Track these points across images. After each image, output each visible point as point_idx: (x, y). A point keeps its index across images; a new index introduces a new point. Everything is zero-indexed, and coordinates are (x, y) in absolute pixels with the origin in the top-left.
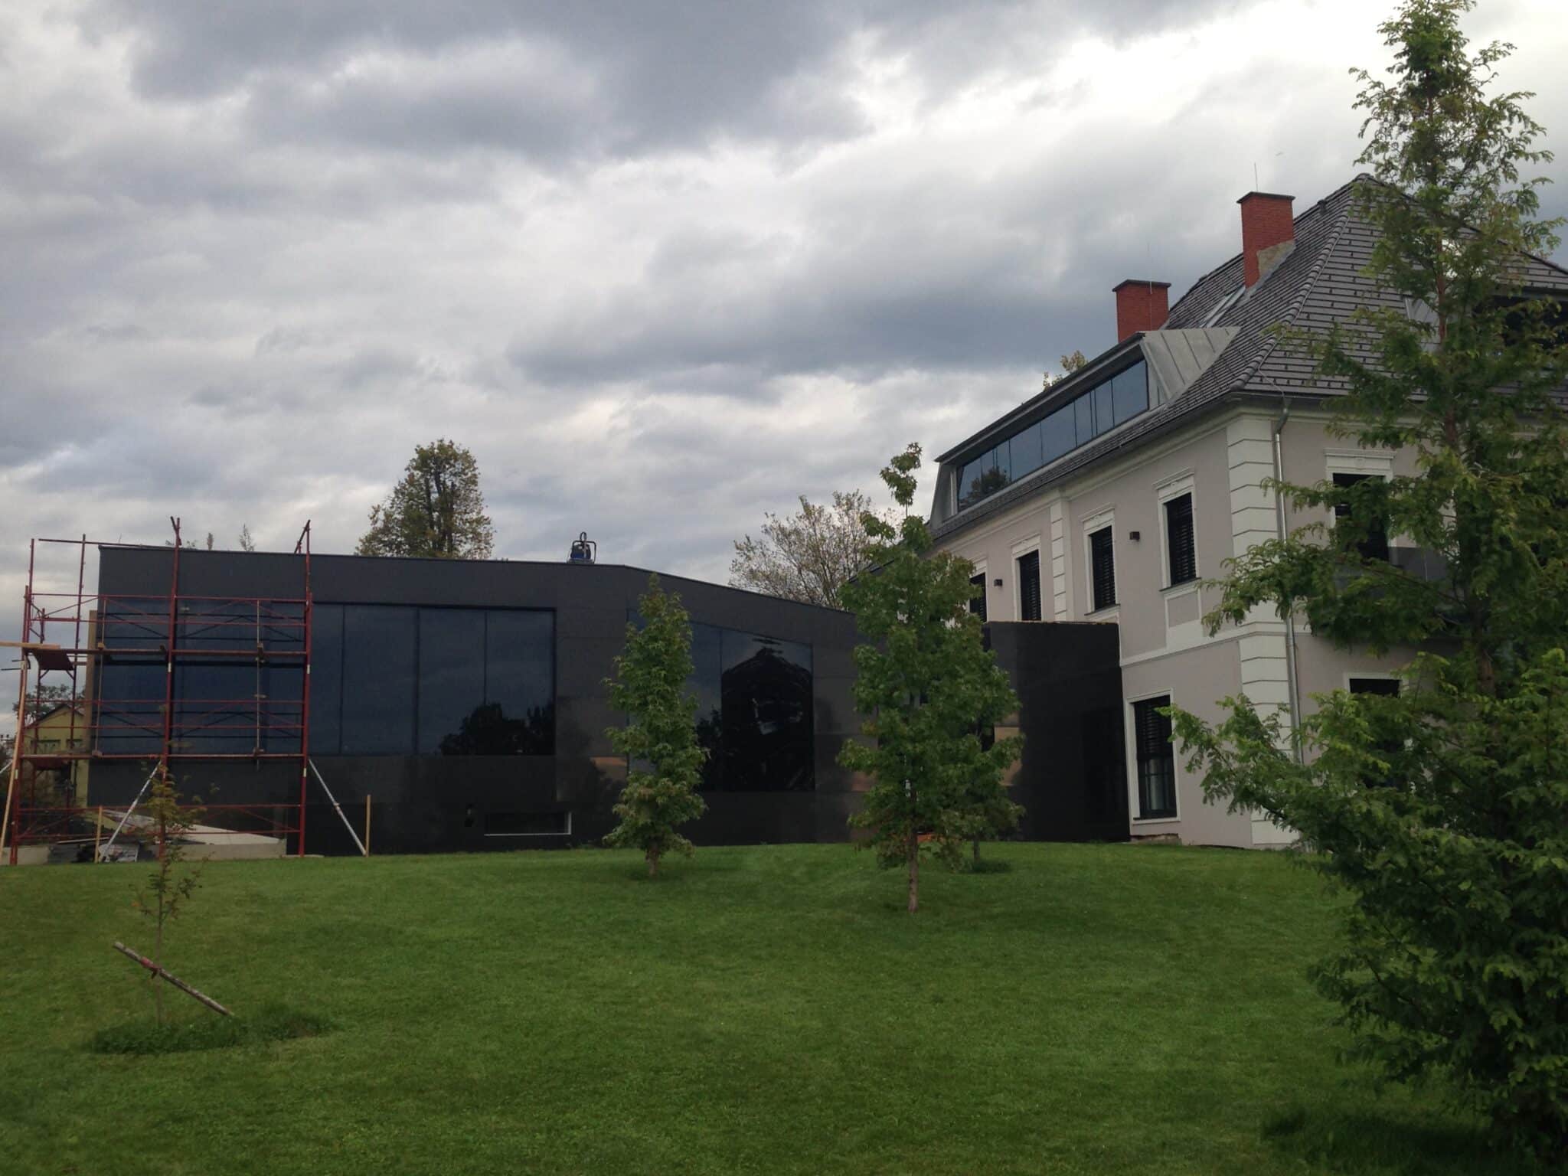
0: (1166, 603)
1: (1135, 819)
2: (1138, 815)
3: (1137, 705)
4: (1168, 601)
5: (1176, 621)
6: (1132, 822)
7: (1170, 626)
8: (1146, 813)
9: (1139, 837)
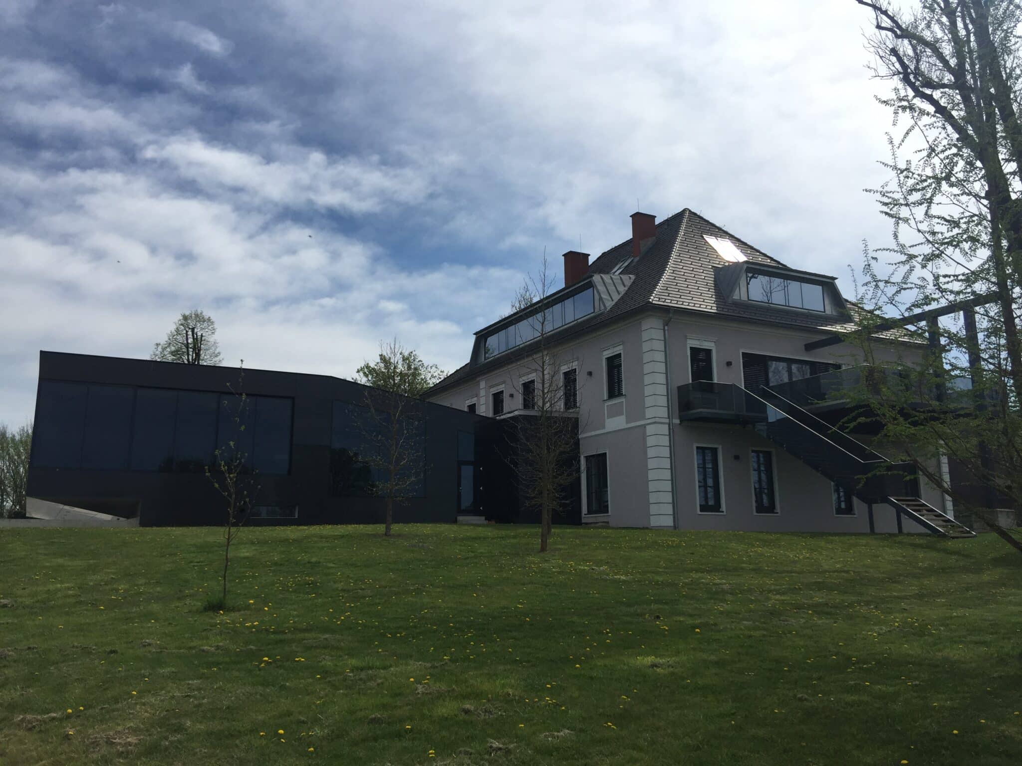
0: (606, 408)
1: (585, 514)
2: (586, 513)
3: (587, 458)
4: (607, 406)
5: (610, 416)
6: (583, 515)
7: (608, 418)
8: (590, 512)
9: (586, 524)
